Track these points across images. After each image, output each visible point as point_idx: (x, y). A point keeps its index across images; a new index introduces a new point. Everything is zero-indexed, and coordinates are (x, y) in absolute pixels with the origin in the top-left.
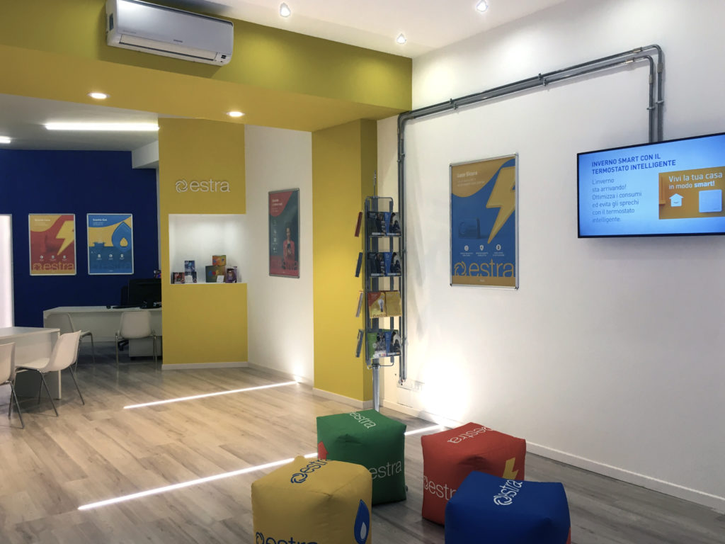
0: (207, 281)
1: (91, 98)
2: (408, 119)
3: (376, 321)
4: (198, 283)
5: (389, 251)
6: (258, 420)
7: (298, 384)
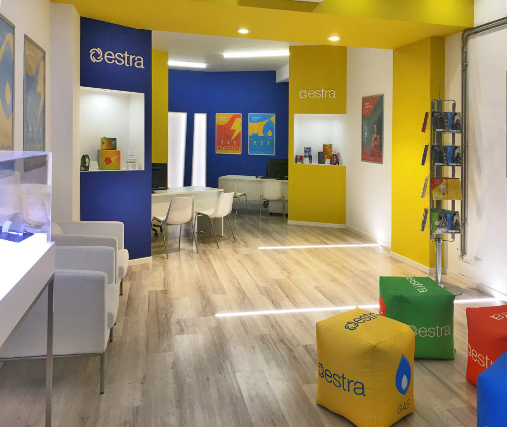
0: (319, 163)
1: (238, 33)
2: (471, 34)
3: (439, 203)
4: (313, 164)
5: (452, 145)
6: (345, 270)
7: (380, 247)
